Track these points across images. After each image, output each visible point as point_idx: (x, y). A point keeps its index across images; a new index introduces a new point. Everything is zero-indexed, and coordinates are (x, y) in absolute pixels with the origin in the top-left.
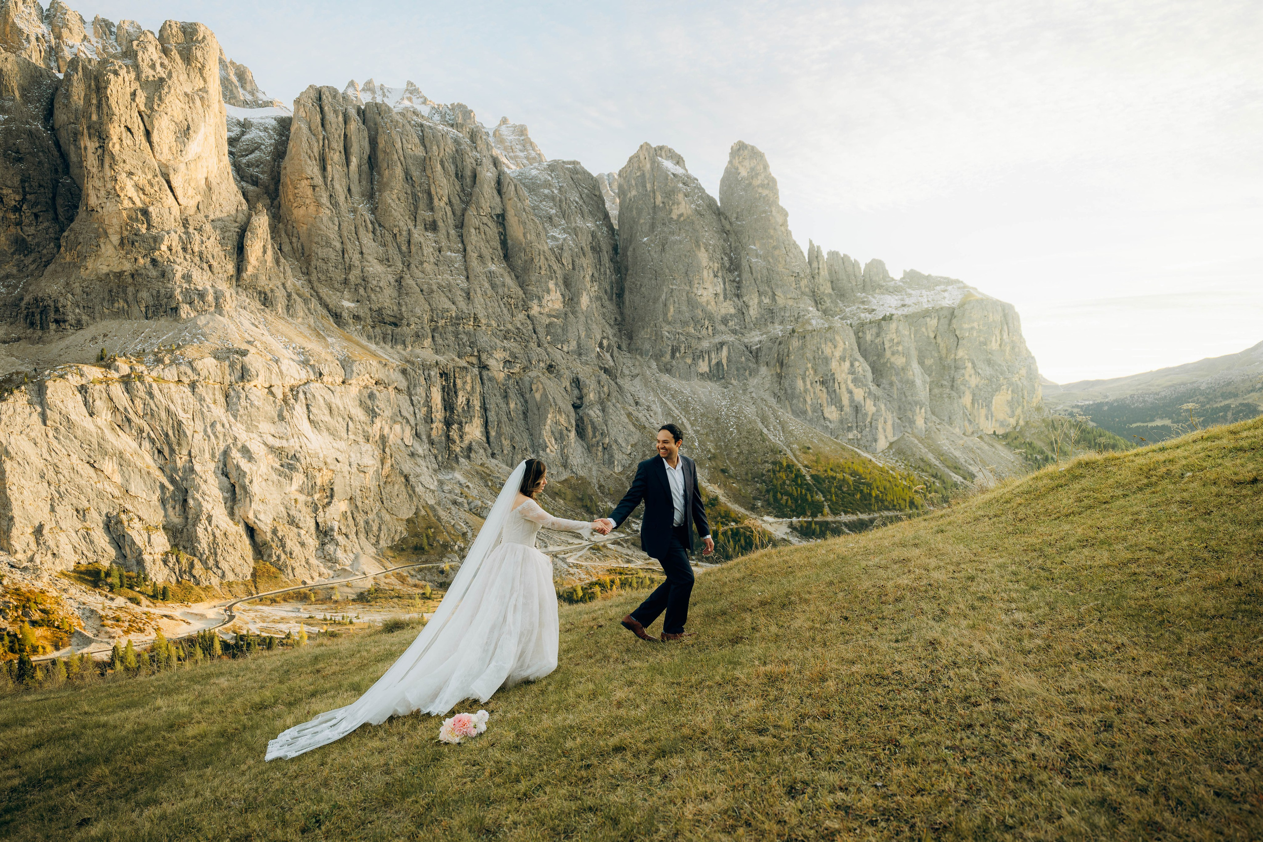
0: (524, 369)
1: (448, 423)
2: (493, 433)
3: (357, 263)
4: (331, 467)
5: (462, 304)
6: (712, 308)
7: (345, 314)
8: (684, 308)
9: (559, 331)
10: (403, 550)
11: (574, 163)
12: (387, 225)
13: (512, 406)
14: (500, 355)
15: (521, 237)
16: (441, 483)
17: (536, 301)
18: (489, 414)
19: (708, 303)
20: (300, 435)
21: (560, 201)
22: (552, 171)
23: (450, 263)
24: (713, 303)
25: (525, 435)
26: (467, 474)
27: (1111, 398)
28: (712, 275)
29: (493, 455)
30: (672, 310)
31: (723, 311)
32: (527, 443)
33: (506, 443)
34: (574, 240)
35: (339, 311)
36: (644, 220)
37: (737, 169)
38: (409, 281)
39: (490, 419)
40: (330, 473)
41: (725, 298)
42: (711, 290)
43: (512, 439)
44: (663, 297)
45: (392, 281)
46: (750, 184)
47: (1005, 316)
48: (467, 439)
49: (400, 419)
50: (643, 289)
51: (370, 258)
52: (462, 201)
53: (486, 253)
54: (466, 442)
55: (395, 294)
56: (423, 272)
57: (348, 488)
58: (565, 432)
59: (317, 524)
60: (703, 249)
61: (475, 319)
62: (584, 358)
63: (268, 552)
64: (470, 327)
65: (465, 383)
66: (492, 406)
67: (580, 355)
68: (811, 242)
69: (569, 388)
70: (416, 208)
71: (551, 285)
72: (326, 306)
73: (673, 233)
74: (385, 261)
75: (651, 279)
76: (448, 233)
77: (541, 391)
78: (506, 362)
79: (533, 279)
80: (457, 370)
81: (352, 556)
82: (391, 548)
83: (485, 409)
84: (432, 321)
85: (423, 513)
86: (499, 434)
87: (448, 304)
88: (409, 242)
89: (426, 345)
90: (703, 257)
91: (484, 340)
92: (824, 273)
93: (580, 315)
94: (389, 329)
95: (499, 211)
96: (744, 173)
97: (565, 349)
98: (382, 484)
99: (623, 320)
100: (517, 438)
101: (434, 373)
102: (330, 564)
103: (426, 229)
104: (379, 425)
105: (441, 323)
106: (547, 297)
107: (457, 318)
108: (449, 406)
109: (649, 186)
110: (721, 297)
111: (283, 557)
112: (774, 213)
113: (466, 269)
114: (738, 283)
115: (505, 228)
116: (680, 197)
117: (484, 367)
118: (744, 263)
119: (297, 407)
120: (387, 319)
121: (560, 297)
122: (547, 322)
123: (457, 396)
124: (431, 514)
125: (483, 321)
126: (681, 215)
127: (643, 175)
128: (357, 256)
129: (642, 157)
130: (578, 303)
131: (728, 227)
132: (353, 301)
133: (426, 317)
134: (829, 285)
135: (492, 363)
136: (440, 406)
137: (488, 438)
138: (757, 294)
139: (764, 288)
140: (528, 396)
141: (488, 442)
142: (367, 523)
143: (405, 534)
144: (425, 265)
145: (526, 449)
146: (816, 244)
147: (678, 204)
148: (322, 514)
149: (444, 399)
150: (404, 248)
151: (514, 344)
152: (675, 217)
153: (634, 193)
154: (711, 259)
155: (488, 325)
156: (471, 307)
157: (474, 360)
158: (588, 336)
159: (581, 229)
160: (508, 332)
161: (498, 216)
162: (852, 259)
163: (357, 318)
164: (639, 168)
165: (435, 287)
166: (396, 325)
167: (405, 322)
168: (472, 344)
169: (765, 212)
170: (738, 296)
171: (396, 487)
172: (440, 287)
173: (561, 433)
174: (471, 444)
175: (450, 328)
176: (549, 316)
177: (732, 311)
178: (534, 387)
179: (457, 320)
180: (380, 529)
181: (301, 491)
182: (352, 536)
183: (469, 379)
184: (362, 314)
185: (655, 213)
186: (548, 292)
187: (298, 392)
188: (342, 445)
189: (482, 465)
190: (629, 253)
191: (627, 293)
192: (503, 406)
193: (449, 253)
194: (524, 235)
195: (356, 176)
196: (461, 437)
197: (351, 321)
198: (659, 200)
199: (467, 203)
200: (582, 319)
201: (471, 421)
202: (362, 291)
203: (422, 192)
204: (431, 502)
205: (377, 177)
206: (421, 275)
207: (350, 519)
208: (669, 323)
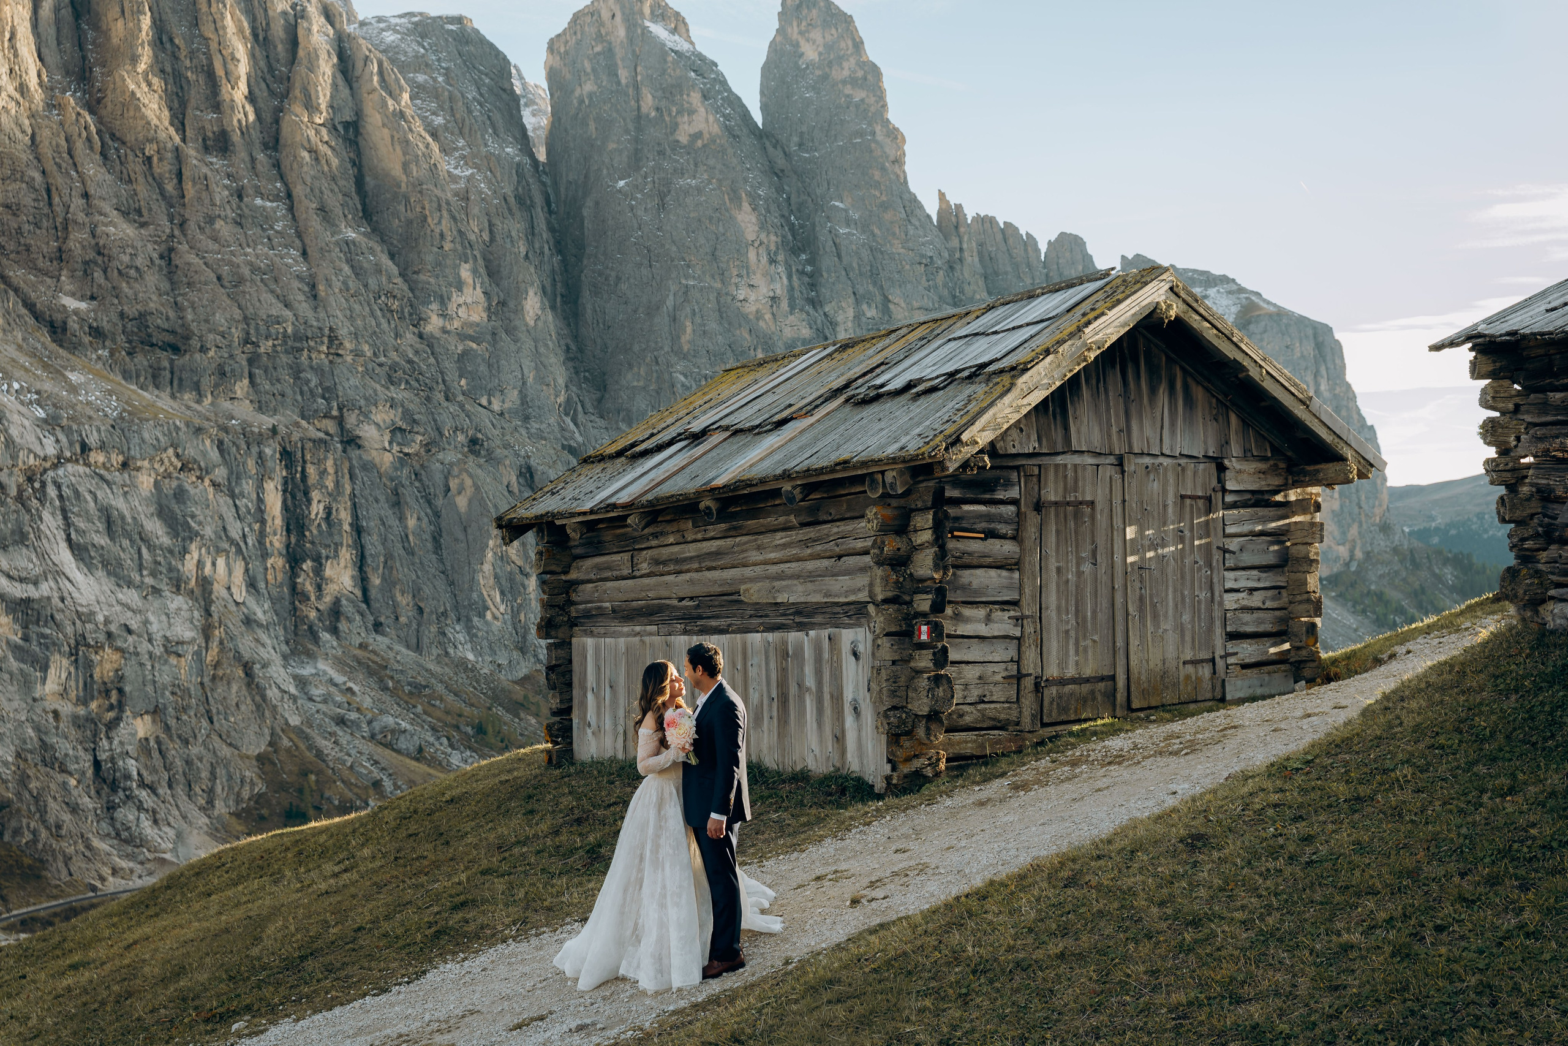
0: (427, 446)
1: (294, 559)
2: (375, 581)
3: (81, 217)
4: (119, 644)
5: (304, 308)
6: (766, 324)
7: (73, 324)
8: (713, 326)
9: (483, 368)
10: (262, 818)
11: (459, 20)
12: (130, 138)
13: (412, 522)
14: (383, 415)
15: (397, 171)
16: (302, 682)
17: (434, 306)
18: (366, 539)
19: (759, 315)
20: (58, 573)
21: (451, 98)
22: (423, 36)
23: (264, 220)
24: (768, 316)
25: (441, 584)
26: (340, 664)
27: (1440, 521)
28: (764, 260)
29: (378, 627)
30: (689, 330)
31: (788, 333)
32: (446, 601)
33: (404, 600)
34: (489, 183)
35: (58, 317)
36: (617, 144)
37: (797, 45)
38: (186, 256)
39: (370, 550)
40: (116, 657)
41: (792, 307)
42: (764, 290)
43: (416, 593)
44: (670, 302)
45: (155, 255)
46: (825, 77)
47: (1319, 346)
48: (331, 591)
49: (226, 546)
50: (623, 287)
51: (107, 208)
52: (272, 93)
53: (334, 202)
54: (328, 599)
55: (165, 286)
56: (215, 239)
57: (149, 689)
58: (519, 577)
59: (97, 764)
60: (746, 206)
61: (333, 339)
62: (534, 425)
63: (14, 824)
64: (321, 358)
65: (323, 473)
66: (370, 524)
67: (526, 418)
68: (942, 196)
69: (515, 488)
70: (183, 104)
71: (465, 272)
72: (30, 306)
73: (681, 173)
74: (132, 213)
75: (640, 265)
76: (253, 160)
77: (469, 491)
78: (396, 430)
79: (429, 258)
80: (309, 445)
81: (171, 833)
82: (237, 815)
83: (358, 530)
84: (247, 341)
85: (286, 742)
86: (389, 583)
87: (277, 309)
88: (180, 175)
89: (239, 394)
90: (747, 220)
91: (350, 384)
92: (971, 259)
93: (523, 336)
94: (164, 358)
95: (348, 116)
96: (810, 53)
97: (496, 406)
98: (206, 680)
99: (581, 350)
100: (427, 590)
101: (270, 450)
102: (130, 849)
103: (206, 149)
104: (196, 556)
105: (265, 346)
106: (456, 299)
107: (297, 337)
108: (295, 522)
109: (624, 75)
110: (785, 305)
111: (44, 834)
112: (879, 137)
113: (299, 235)
114: (811, 275)
115: (359, 154)
116: (695, 98)
117: (351, 441)
118: (823, 236)
119: (46, 515)
120: (157, 338)
121: (481, 298)
122: (460, 348)
123: (309, 501)
124: (302, 746)
125: (348, 345)
126: (699, 135)
127: (609, 52)
128: (78, 202)
129: (605, 15)
130: (519, 310)
131: (781, 162)
132: (82, 298)
133: (237, 334)
134: (981, 283)
135: (368, 433)
136: (279, 522)
137: (365, 591)
138: (851, 300)
139: (865, 286)
140: (439, 502)
141: (366, 599)
142: (188, 762)
143: (260, 787)
144: (219, 224)
145: (445, 614)
146: (953, 200)
147: (692, 112)
148: (105, 743)
149: (285, 507)
150: (170, 187)
151: (406, 394)
152: (684, 139)
153: (589, 87)
154: (763, 226)
155: (357, 353)
156: (322, 315)
157: (331, 426)
158: (541, 380)
159: (498, 158)
160: (394, 367)
161: (347, 125)
162: (1023, 232)
163: (97, 332)
164: (600, 38)
165: (246, 271)
166: (175, 349)
167: (195, 343)
168: (329, 393)
169: (861, 134)
170: (815, 303)
171: (235, 688)
172: (255, 269)
173: (511, 579)
174: (337, 602)
175: (284, 359)
176: (462, 337)
177: (806, 332)
178: (453, 484)
179: (297, 342)
180: (213, 776)
181: (64, 694)
182: (163, 790)
183: (329, 464)
184: (105, 325)
185: (639, 129)
186: (460, 286)
187: (43, 484)
188: (131, 596)
189: (363, 646)
190: (586, 212)
191: (586, 294)
192: (393, 522)
193: (258, 201)
194: (405, 166)
195: (52, 31)
196: (319, 588)
197: (87, 339)
198: (648, 102)
199: (285, 95)
200: (528, 344)
201: (336, 556)
202: (98, 275)
203: (195, 69)
204: (295, 720)
205: (90, 35)
206: (212, 246)
207: (156, 754)
208: (685, 357)
